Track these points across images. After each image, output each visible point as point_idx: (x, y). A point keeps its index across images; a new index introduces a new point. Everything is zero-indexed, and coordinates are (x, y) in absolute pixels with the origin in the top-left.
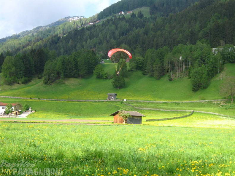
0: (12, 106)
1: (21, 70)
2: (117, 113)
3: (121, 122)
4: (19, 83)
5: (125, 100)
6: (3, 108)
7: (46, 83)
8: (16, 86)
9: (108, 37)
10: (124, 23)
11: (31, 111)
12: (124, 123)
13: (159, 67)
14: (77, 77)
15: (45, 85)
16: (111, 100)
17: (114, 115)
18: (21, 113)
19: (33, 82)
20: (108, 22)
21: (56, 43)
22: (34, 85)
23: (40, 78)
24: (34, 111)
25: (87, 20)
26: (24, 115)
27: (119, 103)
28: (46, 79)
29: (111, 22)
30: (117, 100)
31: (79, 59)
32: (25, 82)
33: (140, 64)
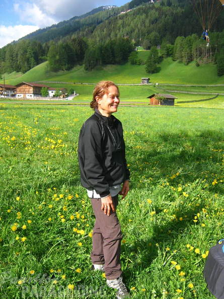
0: (60, 90)
1: (64, 58)
2: (153, 96)
3: (157, 103)
4: (63, 70)
5: (157, 84)
6: (52, 92)
7: (87, 69)
8: (61, 72)
9: (139, 26)
10: (154, 11)
11: (76, 94)
12: (160, 104)
13: (188, 54)
14: (113, 64)
15: (87, 71)
16: (145, 84)
17: (150, 97)
18: (67, 96)
19: (75, 68)
20: (139, 11)
21: (92, 32)
22: (76, 71)
23: (81, 65)
24: (78, 95)
25: (119, 9)
26: (70, 98)
27: (151, 87)
28: (86, 66)
29: (141, 11)
30: (150, 84)
31: (115, 47)
32: (69, 69)
33: (171, 51)
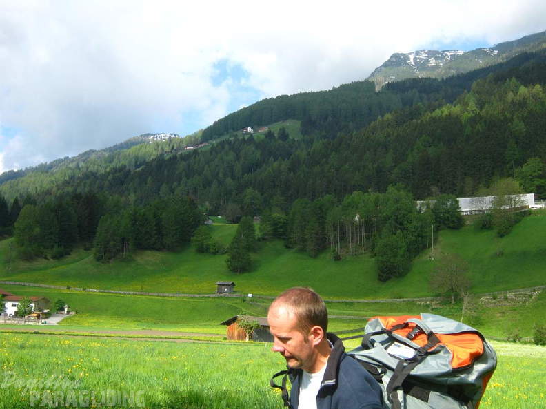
0: (31, 302)
1: (51, 233)
2: (234, 320)
3: (241, 337)
4: (46, 258)
5: (250, 295)
6: (14, 305)
7: (99, 259)
8: (41, 263)
9: (221, 175)
10: (252, 148)
11: (68, 312)
12: (247, 340)
13: (317, 234)
14: (158, 250)
15: (98, 263)
16: (223, 294)
17: (228, 323)
18: (48, 315)
19: (73, 256)
20: (223, 148)
21: (122, 183)
22: (75, 261)
23: (87, 249)
24: (73, 313)
25: (182, 140)
26: (53, 321)
27: (238, 301)
28: (99, 251)
29: (227, 147)
30: (234, 295)
31: (164, 215)
32: (59, 257)
33: (281, 227)
